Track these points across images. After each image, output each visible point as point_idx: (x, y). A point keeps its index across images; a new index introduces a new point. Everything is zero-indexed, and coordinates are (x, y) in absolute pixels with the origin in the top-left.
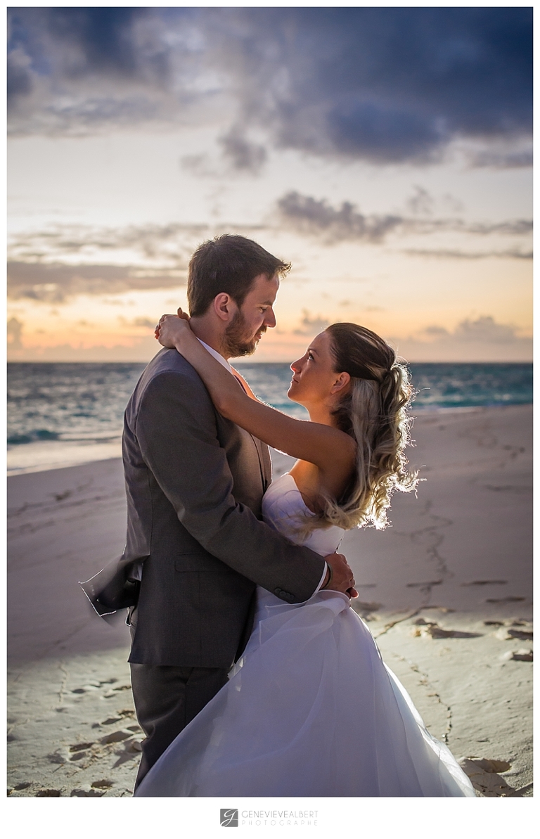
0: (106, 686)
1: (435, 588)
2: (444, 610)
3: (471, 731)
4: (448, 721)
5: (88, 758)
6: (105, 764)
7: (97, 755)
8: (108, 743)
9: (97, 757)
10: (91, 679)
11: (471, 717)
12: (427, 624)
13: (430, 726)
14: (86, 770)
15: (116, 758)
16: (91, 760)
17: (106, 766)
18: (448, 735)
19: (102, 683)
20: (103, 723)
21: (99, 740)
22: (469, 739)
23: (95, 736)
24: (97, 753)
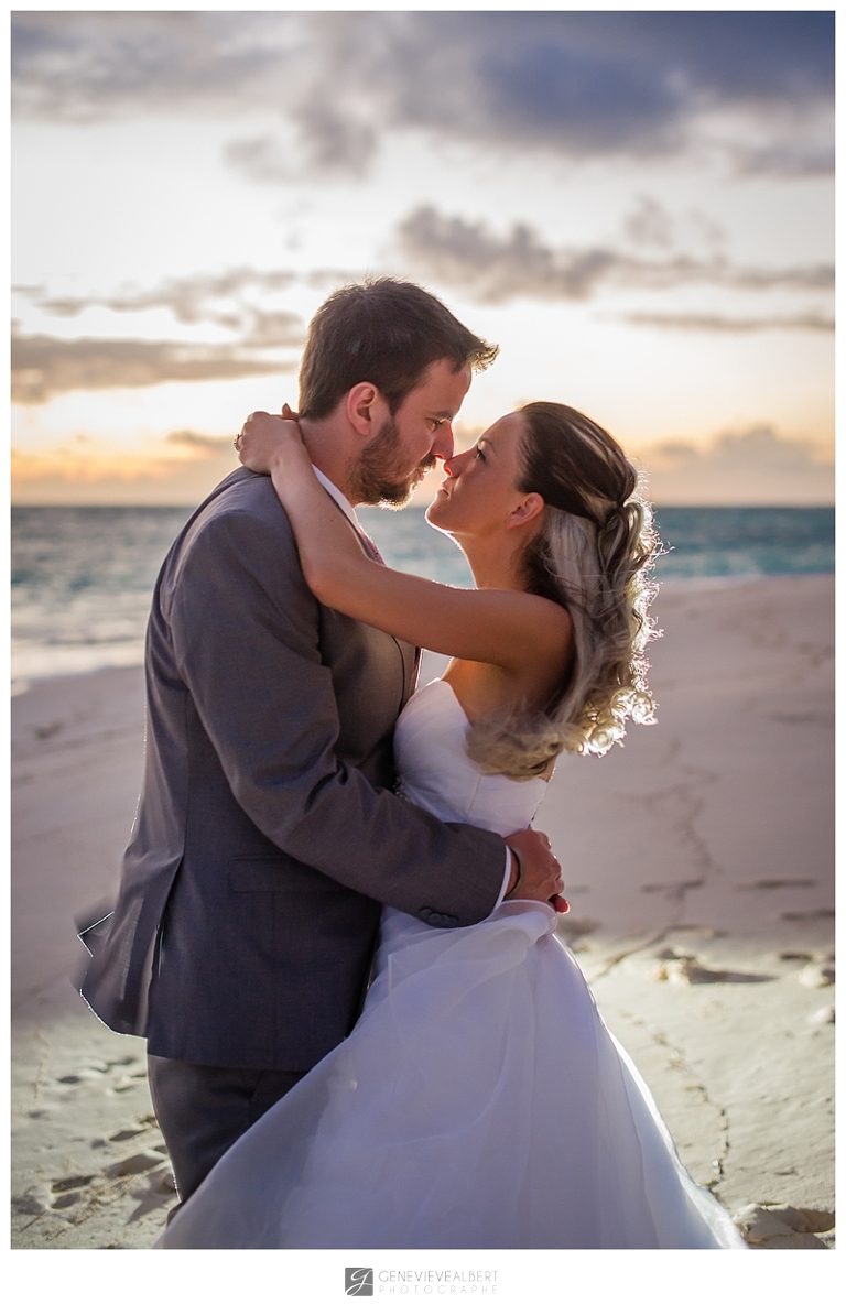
0: (118, 1070)
1: (692, 895)
2: (708, 933)
3: (764, 1155)
4: (723, 1136)
5: (85, 1205)
6: (114, 1215)
7: (101, 1198)
8: (121, 1174)
9: (100, 1202)
10: (91, 1057)
11: (763, 1129)
12: (676, 958)
13: (689, 1146)
14: (81, 1226)
15: (133, 1205)
16: (89, 1209)
17: (115, 1218)
18: (724, 1163)
19: (110, 1064)
20: (113, 1139)
21: (104, 1170)
22: (761, 1169)
23: (96, 1163)
24: (101, 1194)
